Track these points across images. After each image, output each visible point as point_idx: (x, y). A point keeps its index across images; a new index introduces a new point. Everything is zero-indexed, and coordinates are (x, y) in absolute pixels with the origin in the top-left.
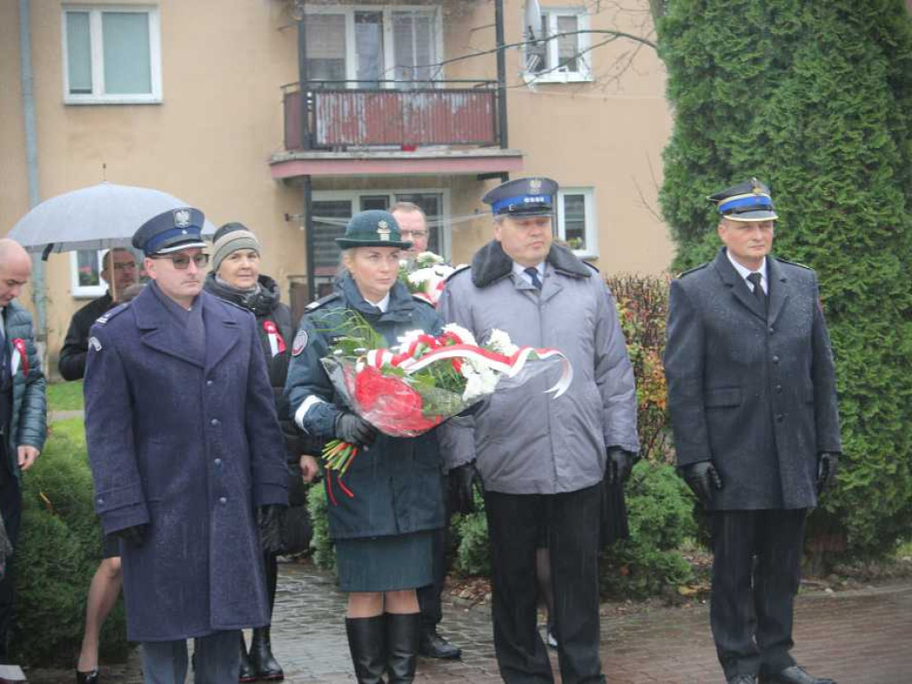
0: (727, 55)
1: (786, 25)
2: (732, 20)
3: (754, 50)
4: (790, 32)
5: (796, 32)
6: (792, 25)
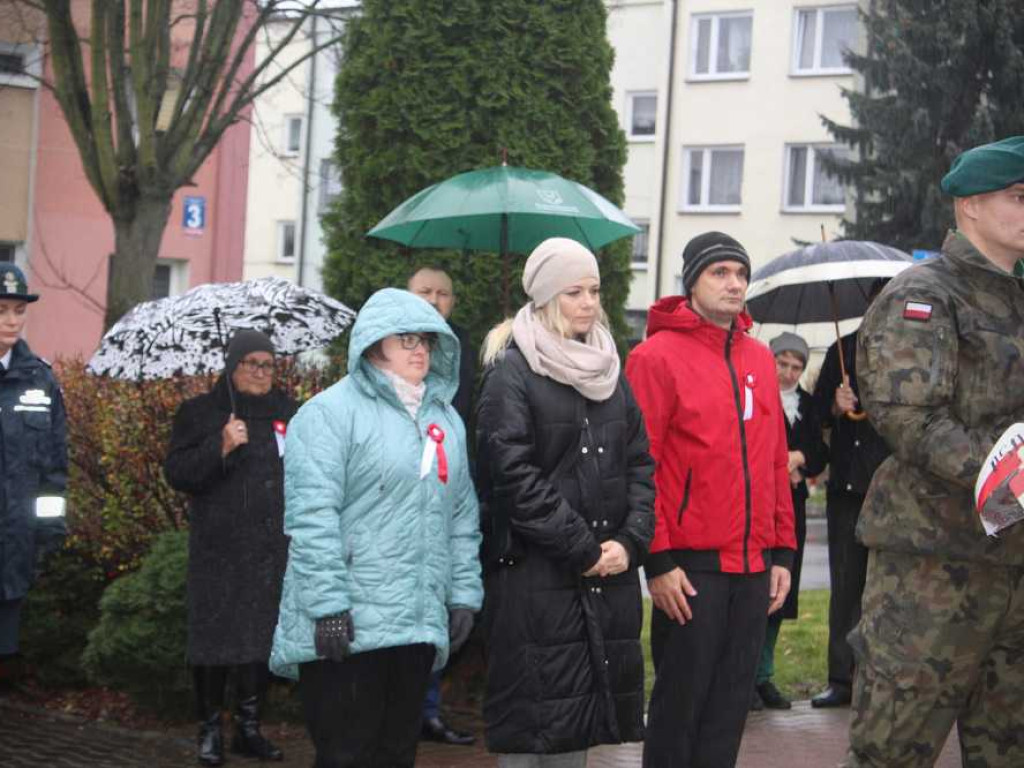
0: (425, 121)
1: (494, 97)
2: (431, 82)
3: (454, 120)
4: (498, 105)
5: (504, 106)
6: (499, 98)
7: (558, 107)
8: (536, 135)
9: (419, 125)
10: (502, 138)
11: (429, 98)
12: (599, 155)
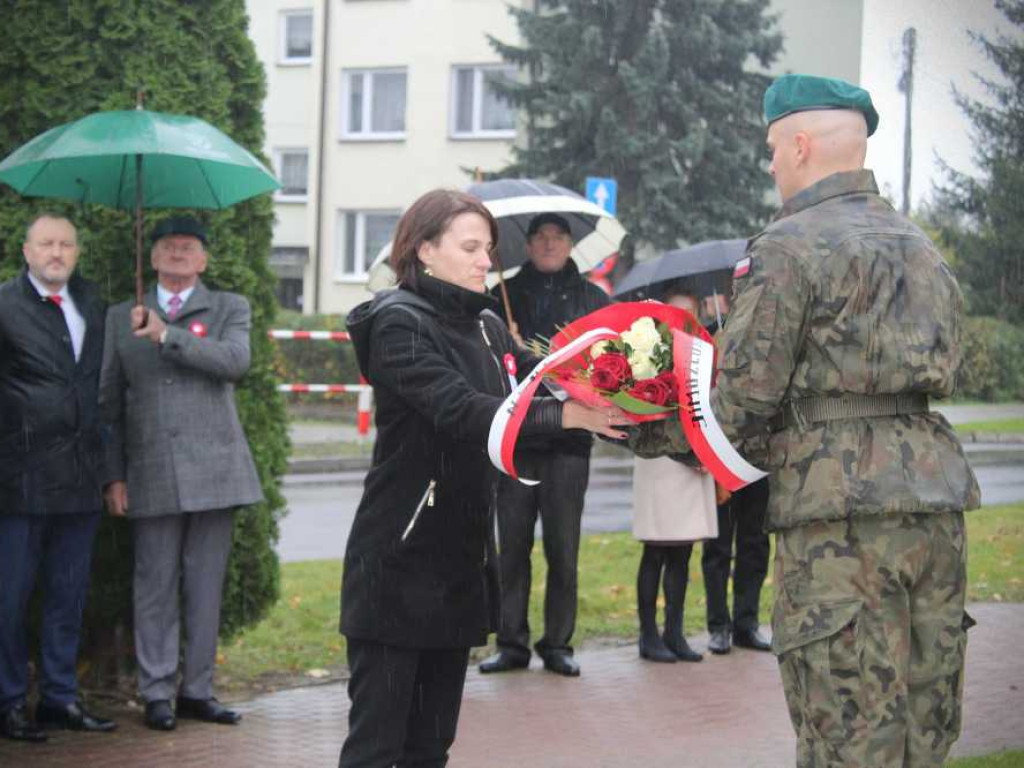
7: (190, 38)
8: (167, 69)
9: (37, 58)
10: (129, 73)
11: (48, 29)
12: (237, 89)
